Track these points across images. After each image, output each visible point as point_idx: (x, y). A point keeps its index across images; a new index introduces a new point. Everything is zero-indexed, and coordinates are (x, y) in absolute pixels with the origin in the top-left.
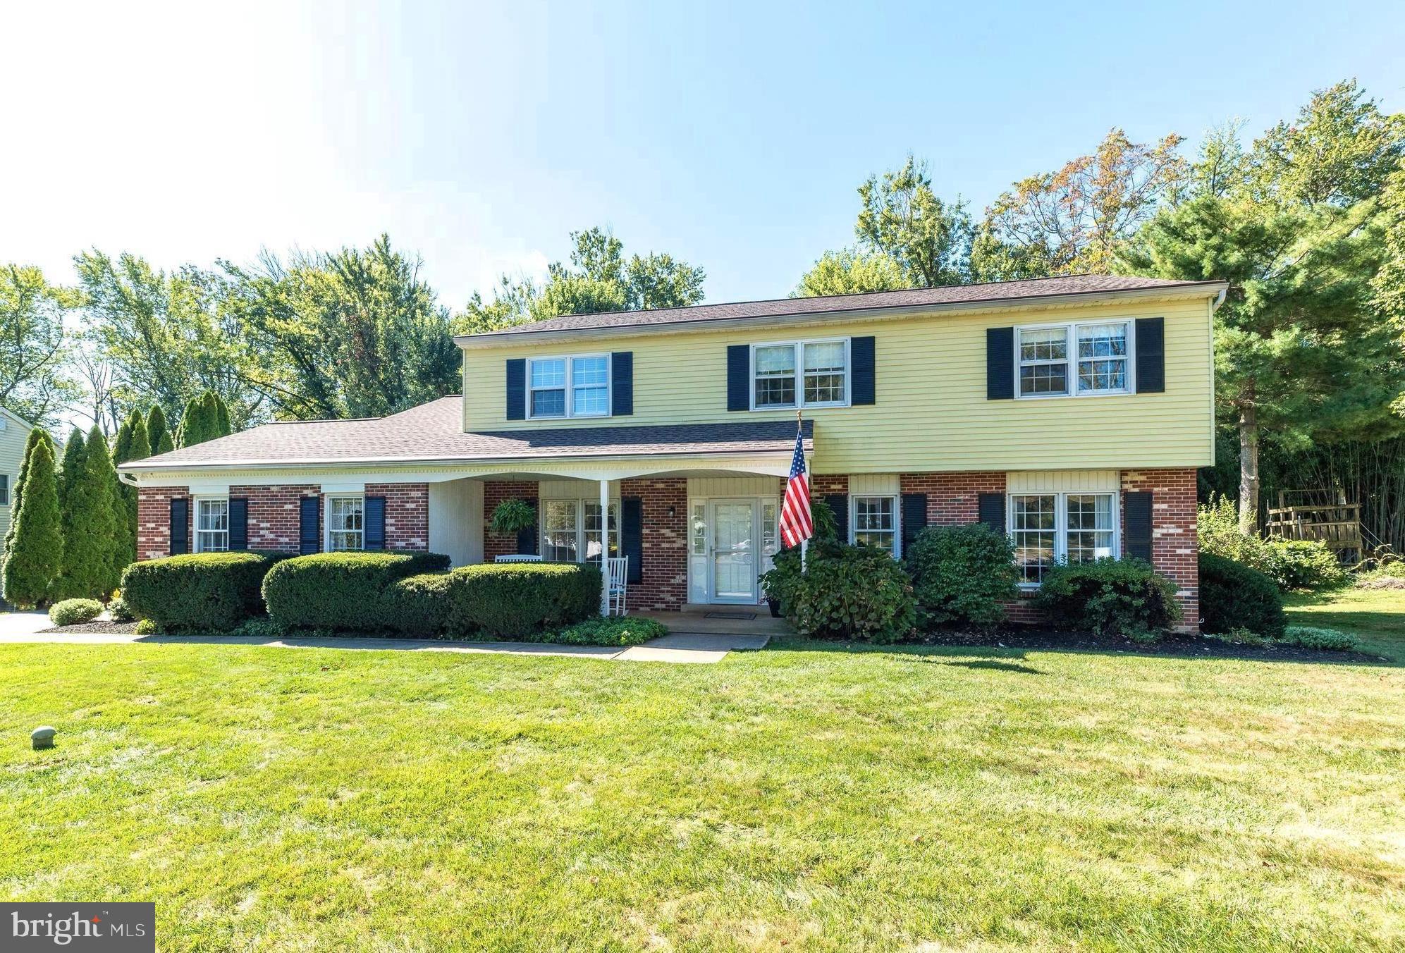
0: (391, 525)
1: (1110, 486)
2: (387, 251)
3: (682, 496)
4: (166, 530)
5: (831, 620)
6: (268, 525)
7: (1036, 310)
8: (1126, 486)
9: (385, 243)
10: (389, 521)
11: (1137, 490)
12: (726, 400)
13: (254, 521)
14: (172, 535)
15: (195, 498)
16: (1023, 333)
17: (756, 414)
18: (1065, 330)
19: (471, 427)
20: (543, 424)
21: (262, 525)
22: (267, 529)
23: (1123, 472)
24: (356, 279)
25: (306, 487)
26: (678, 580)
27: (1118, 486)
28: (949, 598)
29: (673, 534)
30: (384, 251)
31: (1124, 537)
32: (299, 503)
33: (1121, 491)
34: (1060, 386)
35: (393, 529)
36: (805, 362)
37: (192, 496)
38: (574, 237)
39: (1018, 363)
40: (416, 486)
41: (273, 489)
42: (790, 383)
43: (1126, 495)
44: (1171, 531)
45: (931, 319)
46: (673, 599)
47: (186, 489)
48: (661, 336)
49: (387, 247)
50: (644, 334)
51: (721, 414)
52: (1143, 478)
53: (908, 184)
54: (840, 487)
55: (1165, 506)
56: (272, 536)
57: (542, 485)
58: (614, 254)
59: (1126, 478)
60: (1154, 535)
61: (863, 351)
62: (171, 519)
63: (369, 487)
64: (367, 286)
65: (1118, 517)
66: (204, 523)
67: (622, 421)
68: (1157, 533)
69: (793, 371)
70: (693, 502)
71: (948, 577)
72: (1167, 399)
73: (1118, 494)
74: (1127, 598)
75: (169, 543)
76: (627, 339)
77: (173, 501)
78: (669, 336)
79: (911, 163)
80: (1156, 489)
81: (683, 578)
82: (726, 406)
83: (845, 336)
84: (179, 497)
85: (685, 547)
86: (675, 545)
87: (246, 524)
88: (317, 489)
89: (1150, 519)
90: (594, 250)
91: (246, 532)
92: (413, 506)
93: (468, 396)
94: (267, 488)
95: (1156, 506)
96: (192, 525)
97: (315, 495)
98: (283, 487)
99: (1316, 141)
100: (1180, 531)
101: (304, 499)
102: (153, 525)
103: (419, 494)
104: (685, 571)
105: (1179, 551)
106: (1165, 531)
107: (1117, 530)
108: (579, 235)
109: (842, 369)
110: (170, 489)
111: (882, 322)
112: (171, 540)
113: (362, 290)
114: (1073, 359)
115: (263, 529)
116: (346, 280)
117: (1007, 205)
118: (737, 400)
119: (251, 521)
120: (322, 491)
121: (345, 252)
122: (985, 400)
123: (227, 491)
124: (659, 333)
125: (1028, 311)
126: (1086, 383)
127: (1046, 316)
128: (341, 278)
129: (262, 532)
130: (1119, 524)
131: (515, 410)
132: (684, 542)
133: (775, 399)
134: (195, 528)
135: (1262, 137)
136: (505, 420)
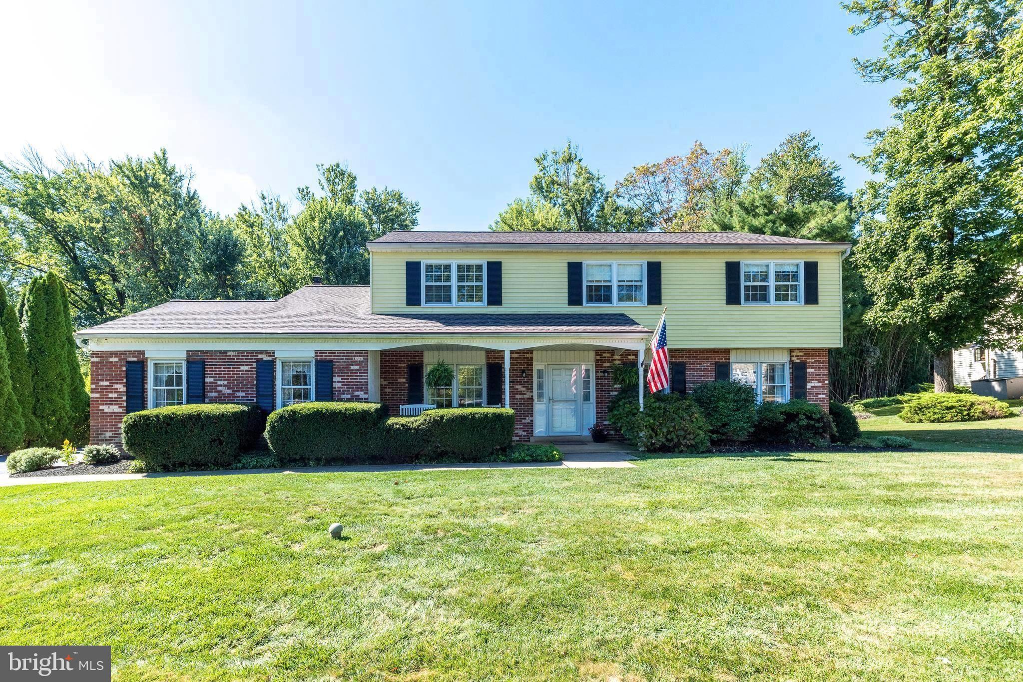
0: (339, 382)
1: (784, 358)
2: (165, 162)
3: (530, 362)
4: (121, 388)
5: (668, 440)
6: (225, 383)
7: (753, 252)
8: (793, 359)
9: (164, 156)
10: (336, 379)
11: (799, 361)
12: (567, 298)
13: (212, 380)
14: (127, 392)
15: (149, 361)
16: (747, 265)
17: (587, 308)
18: (767, 266)
19: (377, 310)
20: (434, 310)
21: (219, 383)
22: (224, 386)
23: (791, 350)
24: (141, 182)
25: (261, 352)
26: (528, 420)
27: (789, 359)
28: (724, 425)
29: (524, 389)
30: (163, 162)
31: (792, 388)
32: (254, 365)
33: (790, 361)
34: (765, 298)
35: (340, 385)
36: (618, 275)
37: (147, 359)
38: (320, 168)
39: (743, 284)
40: (359, 353)
41: (229, 354)
42: (609, 288)
43: (792, 362)
44: (816, 385)
45: (694, 253)
46: (525, 433)
47: (143, 353)
48: (522, 252)
49: (166, 160)
50: (514, 250)
51: (563, 307)
52: (802, 354)
53: (570, 160)
54: (633, 357)
55: (812, 370)
56: (229, 391)
57: (426, 354)
58: (352, 185)
59: (793, 354)
60: (808, 387)
61: (654, 271)
62: (127, 378)
63: (317, 352)
64: (151, 189)
65: (789, 377)
66: (157, 381)
67: (494, 310)
68: (809, 386)
69: (610, 281)
70: (537, 366)
71: (724, 412)
72: (820, 309)
73: (788, 363)
74: (812, 422)
75: (124, 398)
76: (497, 252)
77: (128, 362)
78: (527, 252)
79: (569, 145)
80: (808, 361)
81: (531, 418)
82: (567, 302)
83: (644, 260)
84: (135, 359)
85: (532, 398)
86: (525, 396)
87: (204, 382)
88: (271, 354)
89: (805, 377)
90: (337, 180)
91: (204, 389)
92: (357, 367)
93: (374, 287)
94: (225, 352)
95: (808, 370)
96: (147, 383)
97: (270, 359)
98: (238, 352)
99: (791, 163)
100: (820, 384)
101: (259, 361)
102: (107, 383)
103: (362, 359)
104: (532, 414)
105: (820, 396)
106: (813, 385)
107: (788, 384)
108: (324, 167)
109: (641, 281)
110: (125, 353)
111: (665, 253)
112: (127, 395)
113: (146, 193)
114: (772, 283)
115: (220, 385)
116: (132, 183)
117: (631, 181)
118: (574, 298)
119: (208, 380)
120: (275, 356)
121: (130, 160)
122: (725, 305)
123: (185, 355)
124: (523, 250)
125: (748, 252)
126: (778, 298)
127: (757, 256)
128: (128, 182)
129: (220, 388)
130: (789, 381)
131: (413, 298)
132: (531, 394)
133: (598, 299)
134: (150, 385)
135: (766, 157)
136: (405, 306)
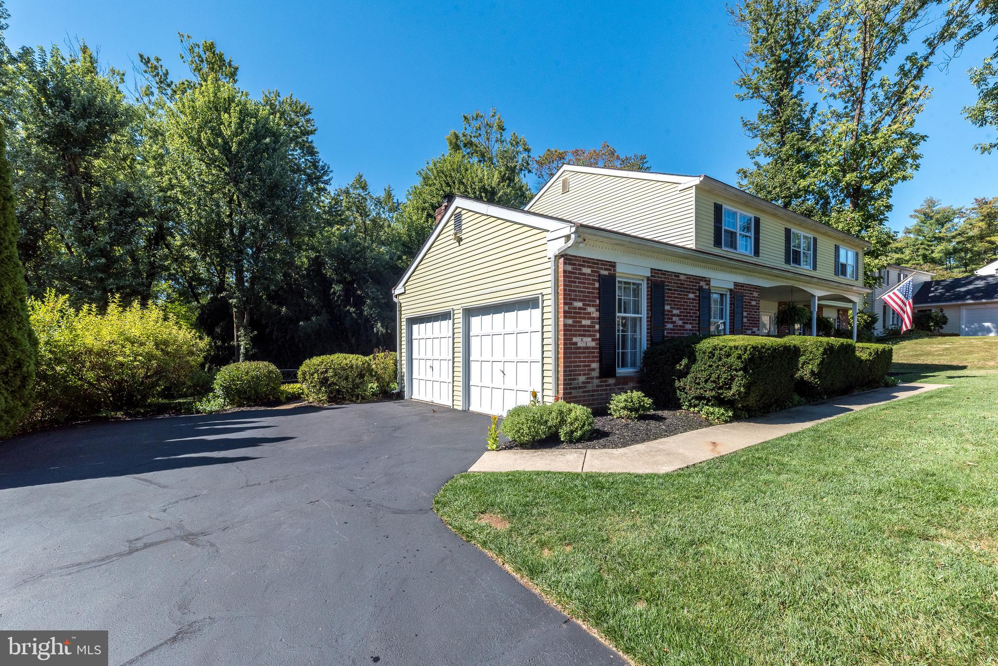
0: (745, 317)
4: (595, 312)
6: (678, 312)
10: (744, 313)
12: (784, 257)
13: (669, 308)
14: (600, 318)
15: (618, 276)
21: (674, 312)
22: (678, 316)
25: (702, 279)
32: (697, 293)
35: (746, 320)
37: (616, 273)
40: (756, 288)
41: (681, 277)
47: (613, 265)
56: (681, 323)
62: (599, 298)
63: (735, 284)
75: (597, 327)
77: (601, 277)
82: (784, 261)
84: (607, 273)
87: (664, 310)
88: (708, 282)
91: (664, 318)
92: (755, 303)
94: (677, 275)
97: (707, 287)
98: (688, 276)
101: (700, 290)
103: (757, 295)
109: (809, 251)
110: (597, 262)
112: (599, 323)
115: (674, 315)
118: (788, 258)
119: (667, 308)
120: (712, 284)
123: (648, 273)
129: (674, 319)
134: (617, 311)
136: (713, 246)
